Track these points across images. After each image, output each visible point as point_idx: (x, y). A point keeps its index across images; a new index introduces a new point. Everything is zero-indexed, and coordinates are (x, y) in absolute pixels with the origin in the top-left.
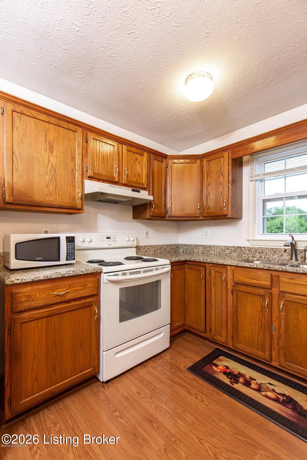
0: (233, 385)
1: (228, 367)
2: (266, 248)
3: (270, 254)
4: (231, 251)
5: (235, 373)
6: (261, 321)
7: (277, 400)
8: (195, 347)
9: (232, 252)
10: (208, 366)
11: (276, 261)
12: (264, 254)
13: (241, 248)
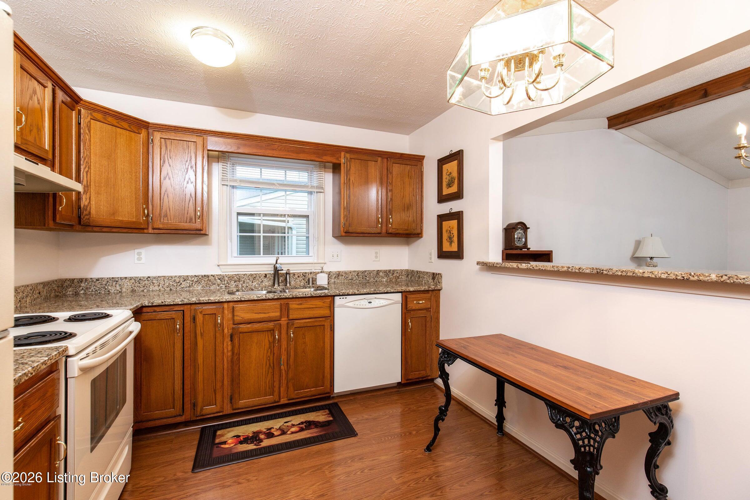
0: (260, 445)
1: (238, 435)
2: (244, 275)
3: (248, 281)
4: (191, 282)
5: (251, 435)
6: (269, 360)
7: (302, 430)
8: (170, 445)
9: (194, 284)
10: (215, 449)
11: (259, 289)
12: (241, 282)
13: (208, 276)
